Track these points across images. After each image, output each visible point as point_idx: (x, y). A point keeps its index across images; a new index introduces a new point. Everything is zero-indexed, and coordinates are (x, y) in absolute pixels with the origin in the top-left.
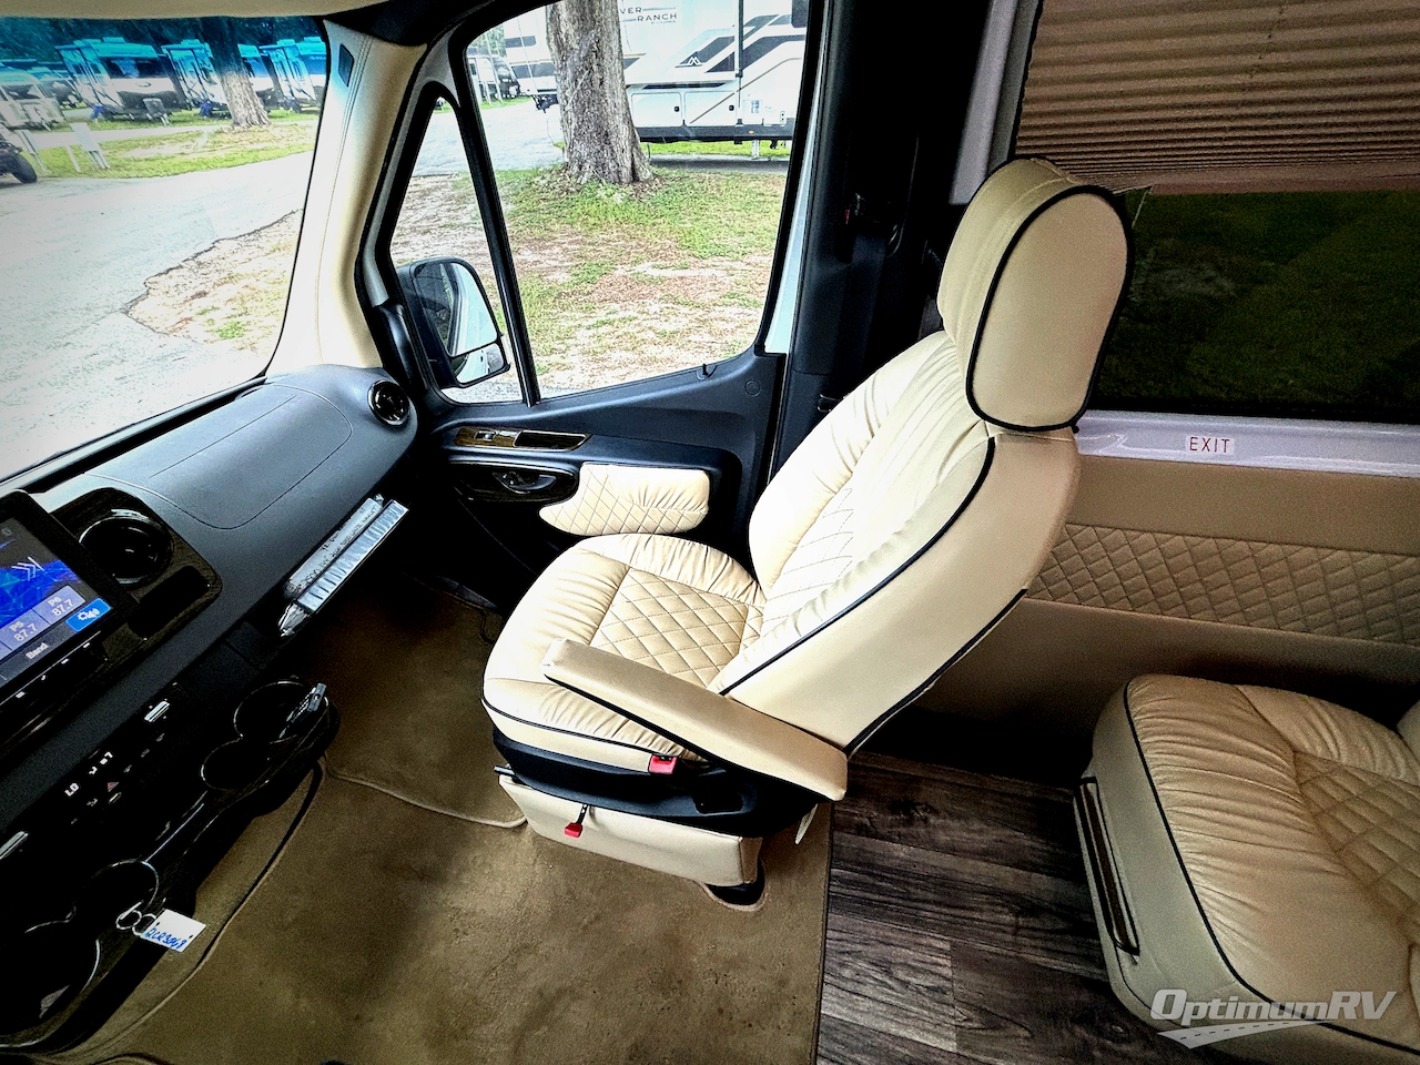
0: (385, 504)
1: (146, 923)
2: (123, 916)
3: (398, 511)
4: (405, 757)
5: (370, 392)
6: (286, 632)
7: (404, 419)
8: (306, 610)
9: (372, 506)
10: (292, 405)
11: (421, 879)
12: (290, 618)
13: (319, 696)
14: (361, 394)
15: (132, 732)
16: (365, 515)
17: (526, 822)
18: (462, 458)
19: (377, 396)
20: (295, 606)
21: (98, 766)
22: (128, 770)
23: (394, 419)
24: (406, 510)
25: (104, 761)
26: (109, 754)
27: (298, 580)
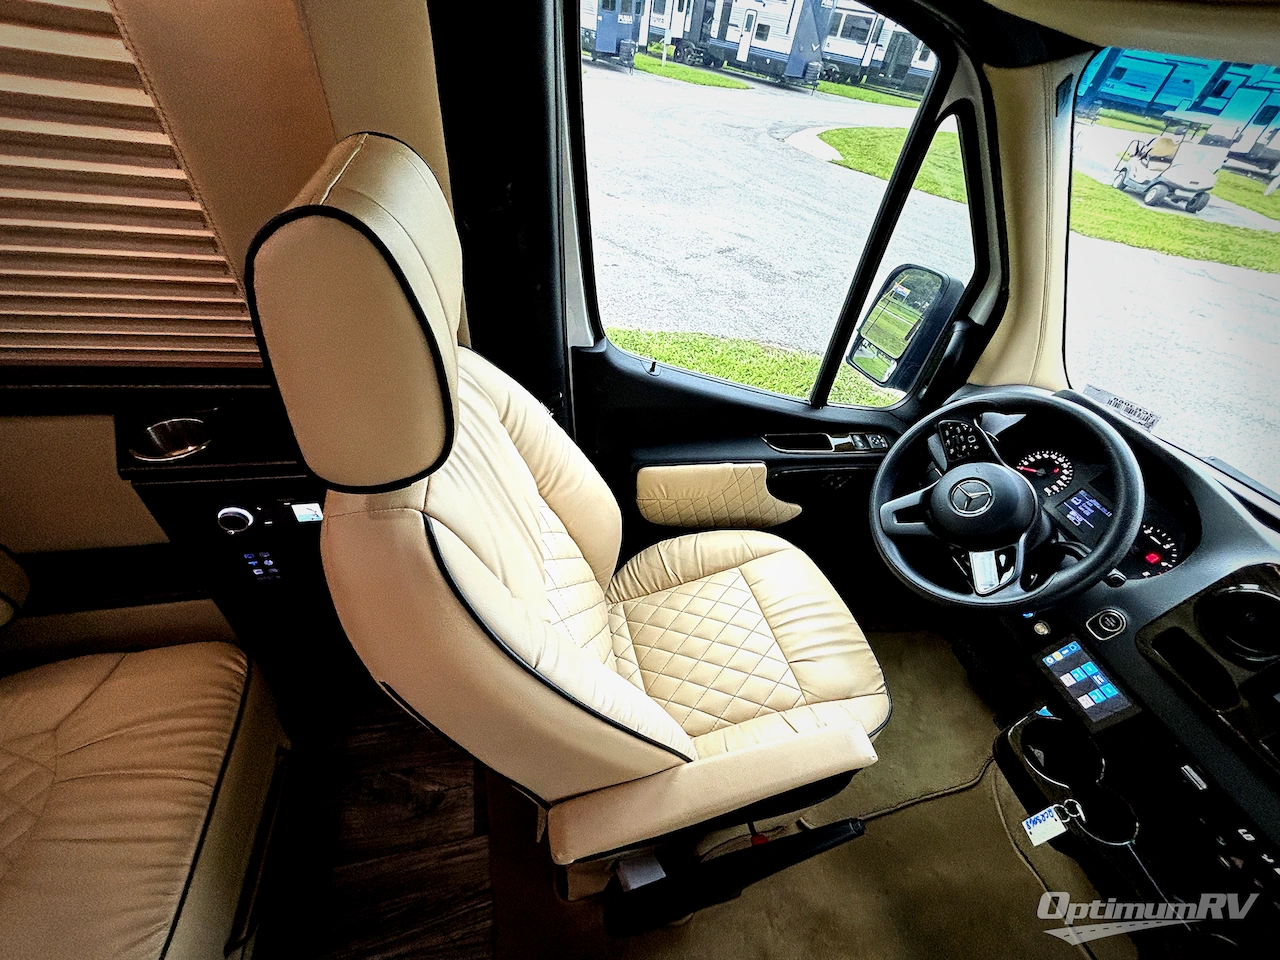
1: (1062, 813)
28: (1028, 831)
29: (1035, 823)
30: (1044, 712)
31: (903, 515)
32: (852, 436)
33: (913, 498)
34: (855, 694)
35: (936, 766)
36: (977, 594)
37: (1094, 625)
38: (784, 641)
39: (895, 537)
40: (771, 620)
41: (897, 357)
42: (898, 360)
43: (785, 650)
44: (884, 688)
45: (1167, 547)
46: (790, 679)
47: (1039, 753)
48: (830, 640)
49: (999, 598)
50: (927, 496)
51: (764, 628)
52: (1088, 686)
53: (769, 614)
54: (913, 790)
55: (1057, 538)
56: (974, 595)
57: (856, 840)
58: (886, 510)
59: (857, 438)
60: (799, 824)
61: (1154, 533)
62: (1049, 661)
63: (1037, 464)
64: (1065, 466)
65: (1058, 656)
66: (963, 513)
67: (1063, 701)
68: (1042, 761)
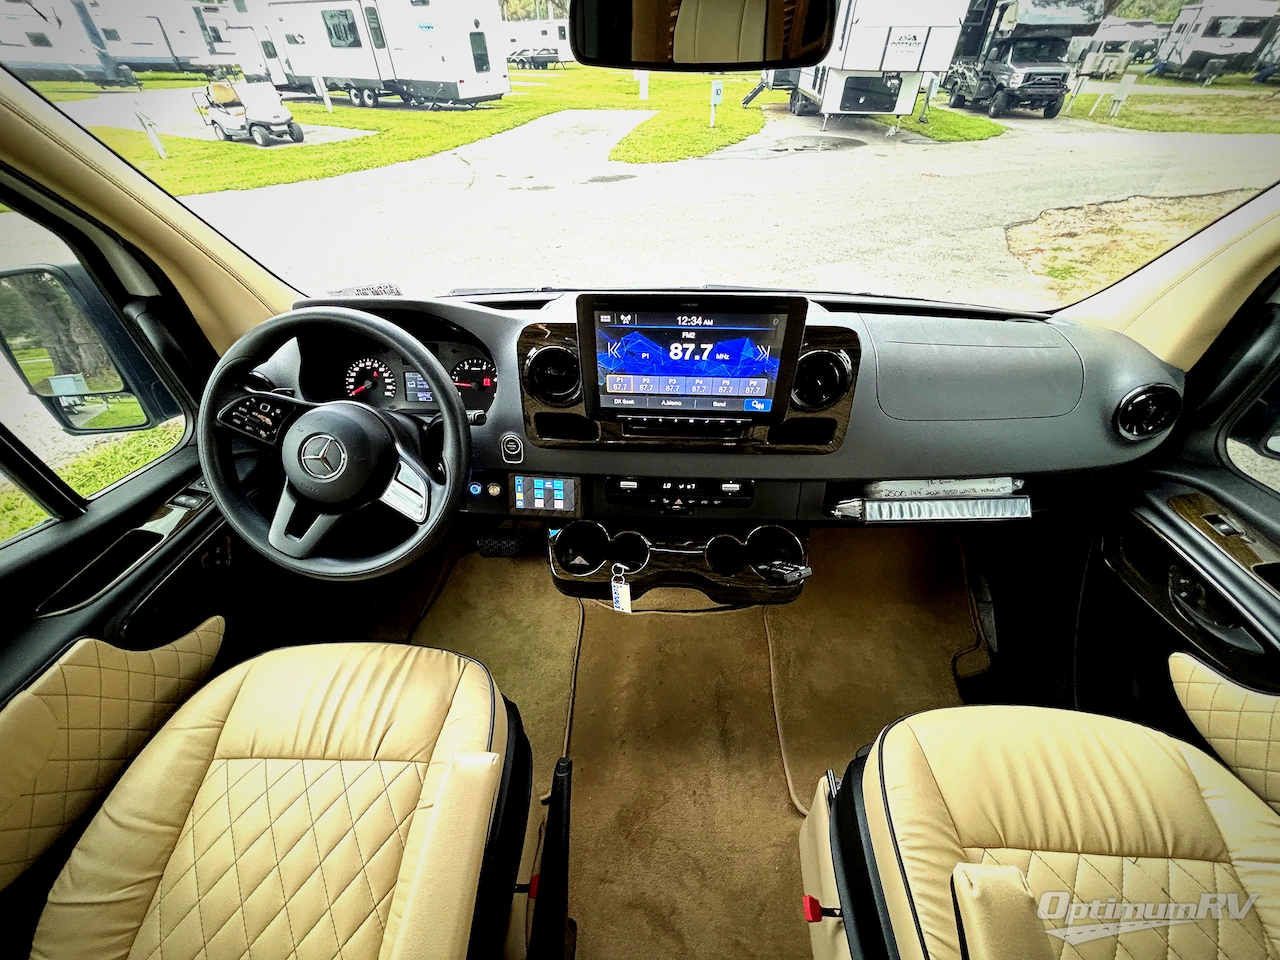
0: (1017, 494)
1: (618, 580)
2: (619, 565)
3: (1023, 509)
4: (804, 657)
5: (1139, 389)
6: (837, 513)
7: (1141, 438)
8: (863, 513)
9: (1006, 485)
10: (1046, 353)
11: (721, 735)
12: (850, 507)
13: (801, 574)
14: (1128, 383)
15: (710, 486)
16: (990, 487)
17: (804, 816)
18: (1154, 519)
19: (1143, 397)
20: (861, 503)
21: (685, 487)
22: (691, 502)
23: (1130, 431)
24: (1029, 515)
25: (689, 487)
26: (694, 485)
27: (885, 488)
28: (620, 610)
29: (617, 601)
30: (553, 533)
31: (296, 527)
32: (172, 502)
33: (286, 505)
34: (449, 700)
35: (558, 633)
36: (421, 523)
37: (509, 457)
38: (347, 750)
39: (316, 552)
40: (312, 753)
41: (122, 387)
42: (127, 389)
43: (358, 755)
44: (462, 659)
45: (484, 367)
46: (391, 768)
47: (579, 560)
48: (382, 690)
49: (437, 510)
50: (294, 492)
51: (313, 767)
52: (549, 495)
53: (304, 750)
54: (566, 666)
55: (424, 423)
56: (421, 527)
57: (573, 776)
58: (277, 540)
59: (182, 499)
60: (544, 802)
61: (471, 365)
62: (520, 504)
63: (359, 381)
64: (376, 365)
65: (519, 496)
66: (334, 476)
67: (551, 518)
68: (584, 562)
